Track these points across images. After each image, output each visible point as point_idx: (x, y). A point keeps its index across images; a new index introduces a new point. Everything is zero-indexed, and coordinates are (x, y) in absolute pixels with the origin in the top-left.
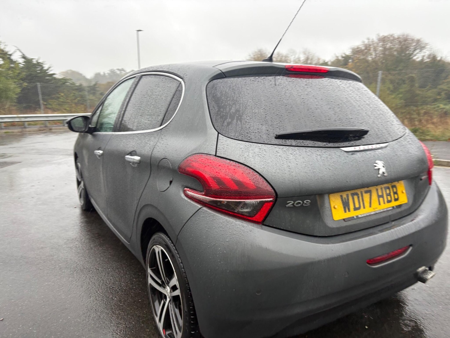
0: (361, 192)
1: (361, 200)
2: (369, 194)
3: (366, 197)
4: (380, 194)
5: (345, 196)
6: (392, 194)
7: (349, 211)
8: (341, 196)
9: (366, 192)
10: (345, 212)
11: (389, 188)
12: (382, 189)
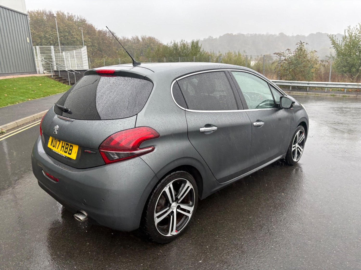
0: (57, 140)
3: (58, 143)
4: (63, 145)
5: (53, 139)
6: (68, 149)
9: (59, 141)
10: (51, 145)
11: (68, 145)
12: (65, 143)
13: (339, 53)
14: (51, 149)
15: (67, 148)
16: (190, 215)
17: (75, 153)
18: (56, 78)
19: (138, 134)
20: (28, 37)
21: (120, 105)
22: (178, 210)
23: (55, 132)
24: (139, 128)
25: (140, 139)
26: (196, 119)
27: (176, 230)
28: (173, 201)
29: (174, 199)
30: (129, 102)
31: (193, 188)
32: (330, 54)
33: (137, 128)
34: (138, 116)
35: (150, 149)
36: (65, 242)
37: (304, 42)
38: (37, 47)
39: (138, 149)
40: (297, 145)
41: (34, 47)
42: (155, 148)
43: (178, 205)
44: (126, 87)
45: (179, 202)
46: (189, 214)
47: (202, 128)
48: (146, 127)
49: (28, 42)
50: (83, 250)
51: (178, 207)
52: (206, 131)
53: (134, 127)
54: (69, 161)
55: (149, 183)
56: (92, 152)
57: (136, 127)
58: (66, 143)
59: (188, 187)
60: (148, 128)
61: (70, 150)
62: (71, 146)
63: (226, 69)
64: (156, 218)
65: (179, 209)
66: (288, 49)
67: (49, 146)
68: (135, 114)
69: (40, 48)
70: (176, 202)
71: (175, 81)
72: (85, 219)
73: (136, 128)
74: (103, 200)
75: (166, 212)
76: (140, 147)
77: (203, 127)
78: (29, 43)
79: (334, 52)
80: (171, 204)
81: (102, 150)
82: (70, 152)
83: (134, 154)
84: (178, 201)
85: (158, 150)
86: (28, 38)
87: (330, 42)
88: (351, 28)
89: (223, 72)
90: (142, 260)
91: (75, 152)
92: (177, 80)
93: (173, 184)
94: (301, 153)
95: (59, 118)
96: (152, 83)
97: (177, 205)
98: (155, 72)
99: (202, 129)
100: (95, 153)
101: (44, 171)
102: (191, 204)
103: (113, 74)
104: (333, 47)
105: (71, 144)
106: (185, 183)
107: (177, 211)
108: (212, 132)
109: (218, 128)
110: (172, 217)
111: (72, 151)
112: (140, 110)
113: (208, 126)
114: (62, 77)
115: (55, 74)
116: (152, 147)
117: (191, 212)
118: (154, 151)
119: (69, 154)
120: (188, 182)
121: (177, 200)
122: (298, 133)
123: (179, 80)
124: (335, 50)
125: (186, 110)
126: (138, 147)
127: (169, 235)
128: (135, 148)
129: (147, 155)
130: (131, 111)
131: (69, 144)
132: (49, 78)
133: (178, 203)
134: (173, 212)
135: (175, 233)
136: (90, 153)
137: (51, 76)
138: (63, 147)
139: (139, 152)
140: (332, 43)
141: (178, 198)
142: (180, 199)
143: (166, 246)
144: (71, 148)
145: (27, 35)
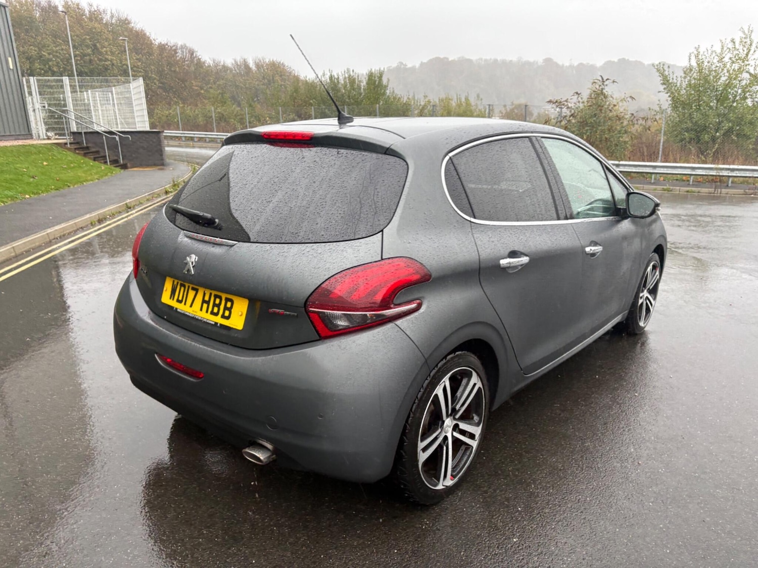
0: (189, 287)
1: (185, 293)
2: (194, 292)
3: (192, 294)
4: (207, 298)
5: (175, 283)
6: (222, 307)
7: (173, 299)
8: (174, 282)
9: (193, 289)
10: (170, 298)
11: (220, 298)
12: (211, 294)
13: (676, 102)
14: (171, 308)
15: (218, 306)
16: (474, 444)
17: (241, 315)
18: (75, 149)
19: (392, 274)
20: (10, 56)
21: (343, 210)
22: (456, 435)
23: (189, 270)
24: (390, 261)
25: (395, 284)
26: (491, 240)
27: (452, 475)
28: (448, 416)
29: (450, 412)
30: (361, 204)
31: (481, 387)
32: (658, 104)
33: (386, 261)
34: (384, 234)
35: (413, 306)
36: (213, 508)
37: (607, 79)
38: (31, 78)
39: (392, 306)
40: (645, 294)
41: (24, 79)
42: (424, 303)
43: (455, 422)
44: (348, 170)
45: (457, 417)
46: (473, 441)
47: (503, 259)
48: (404, 259)
49: (11, 67)
50: (258, 524)
51: (456, 428)
52: (512, 265)
53: (380, 259)
54: (224, 332)
55: (415, 379)
56: (288, 313)
57: (384, 258)
58: (214, 293)
59: (475, 384)
60: (410, 261)
61: (226, 308)
62: (227, 300)
63: (532, 132)
64: (421, 451)
65: (457, 432)
66: (577, 93)
67: (166, 298)
68: (378, 231)
69: (38, 81)
70: (452, 417)
71: (447, 158)
72: (269, 457)
73: (382, 262)
74: (321, 416)
75: (436, 439)
76: (396, 301)
77: (506, 258)
78: (13, 70)
79: (665, 100)
80: (443, 422)
81: (311, 309)
82: (227, 313)
83: (385, 317)
84: (456, 414)
85: (428, 307)
86: (10, 59)
87: (658, 80)
88: (701, 50)
89: (527, 139)
90: (393, 540)
91: (240, 313)
92: (451, 154)
93: (451, 379)
94: (651, 310)
95: (188, 237)
96: (405, 163)
97: (453, 424)
98: (408, 138)
99: (504, 262)
100: (296, 314)
101: (160, 356)
102: (477, 421)
103: (308, 142)
104: (664, 89)
105: (229, 296)
106: (469, 376)
107: (453, 436)
108: (520, 268)
109: (530, 261)
110: (445, 448)
111: (232, 310)
112: (388, 221)
113: (513, 254)
114: (89, 145)
115: (74, 139)
116: (418, 301)
117: (477, 437)
118: (422, 310)
119: (223, 317)
120: (474, 374)
121: (454, 413)
122: (650, 268)
123: (453, 156)
124: (670, 96)
125: (473, 220)
126: (392, 302)
127: (440, 487)
128: (386, 303)
129: (408, 318)
130: (369, 224)
131: (224, 296)
132: (61, 147)
133: (455, 419)
134: (446, 438)
135: (449, 482)
136: (282, 314)
137: (66, 144)
138: (208, 303)
139: (391, 313)
140: (662, 82)
141: (455, 409)
142: (459, 410)
143: (434, 509)
144: (229, 305)
145: (7, 54)
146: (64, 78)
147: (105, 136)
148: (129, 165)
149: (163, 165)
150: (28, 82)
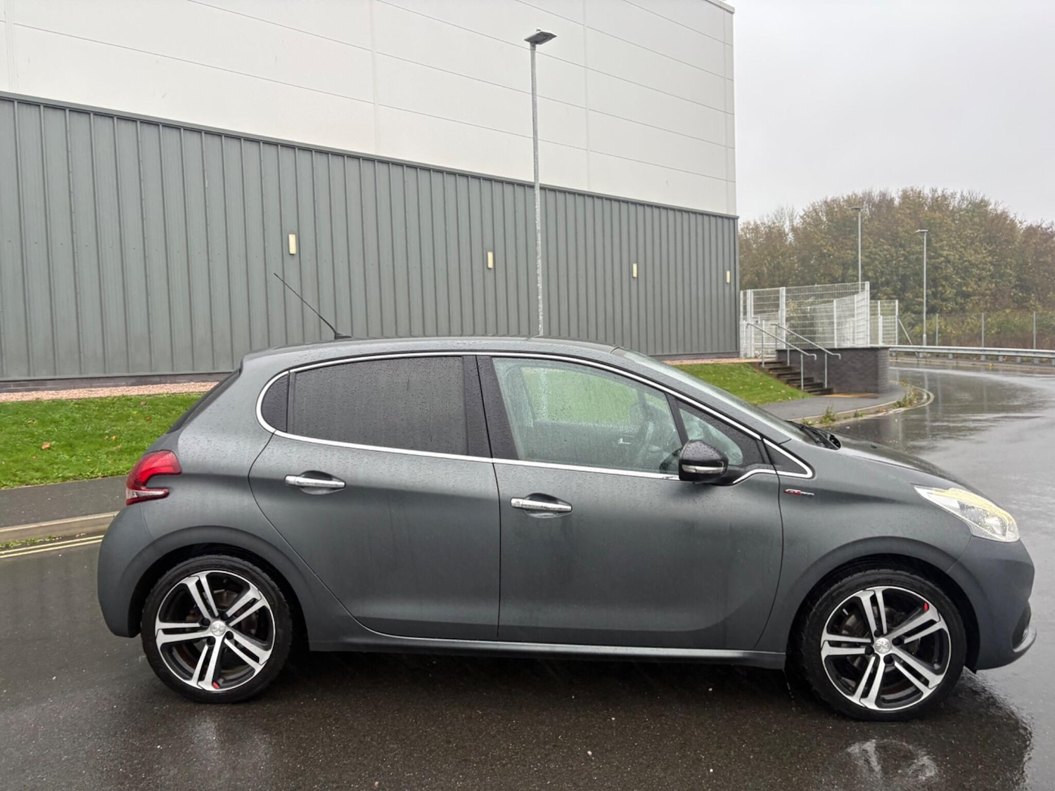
16: (258, 668)
18: (770, 369)
20: (730, 270)
27: (214, 681)
28: (212, 616)
29: (216, 614)
31: (268, 607)
35: (160, 493)
38: (749, 292)
39: (143, 488)
41: (742, 292)
42: (170, 492)
45: (231, 625)
46: (254, 663)
47: (293, 475)
49: (728, 281)
51: (229, 636)
52: (303, 484)
59: (254, 601)
64: (161, 631)
69: (755, 294)
70: (224, 622)
76: (148, 485)
77: (297, 476)
78: (730, 284)
80: (209, 621)
84: (230, 621)
85: (172, 497)
86: (728, 273)
92: (292, 371)
97: (227, 630)
99: (291, 479)
108: (327, 491)
109: (345, 485)
110: (206, 647)
114: (792, 365)
115: (779, 358)
116: (166, 490)
117: (262, 661)
118: (167, 498)
120: (253, 588)
121: (223, 617)
125: (277, 432)
126: (144, 484)
127: (193, 684)
132: (755, 367)
137: (761, 363)
139: (143, 494)
141: (226, 615)
142: (232, 618)
145: (727, 265)
146: (781, 288)
147: (804, 354)
148: (835, 390)
149: (877, 392)
150: (745, 294)
